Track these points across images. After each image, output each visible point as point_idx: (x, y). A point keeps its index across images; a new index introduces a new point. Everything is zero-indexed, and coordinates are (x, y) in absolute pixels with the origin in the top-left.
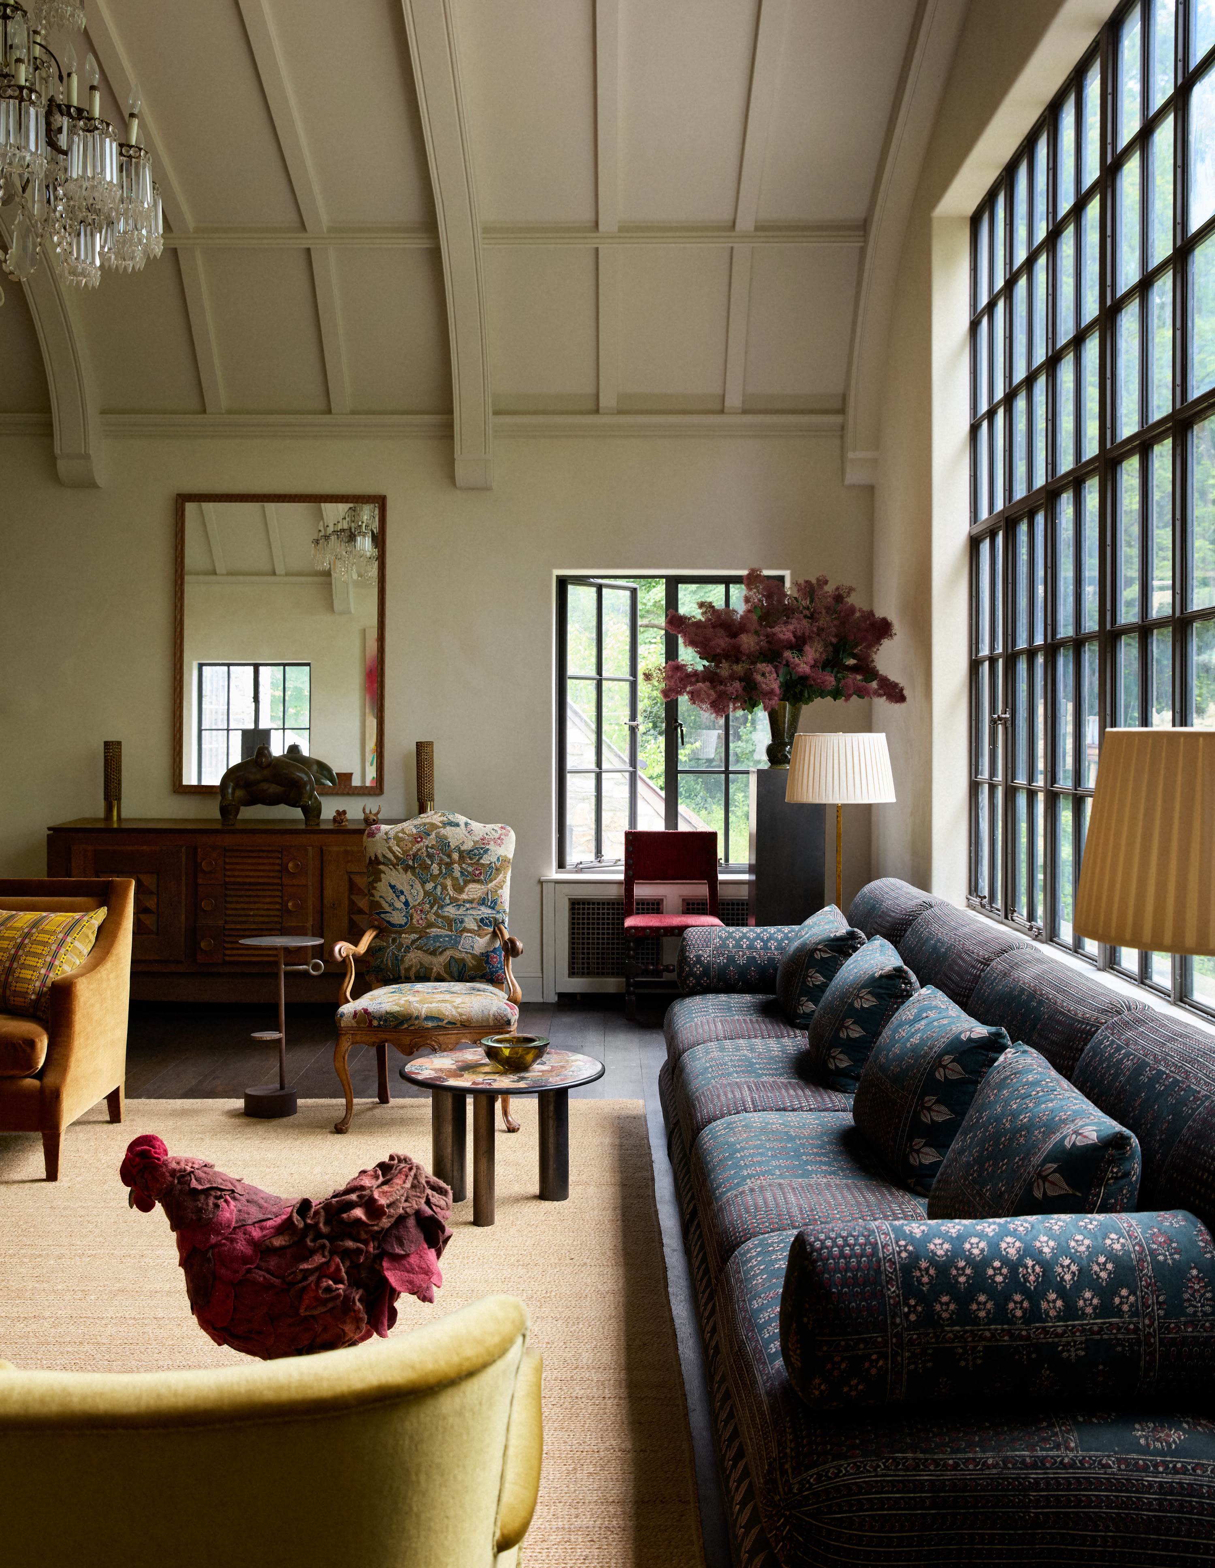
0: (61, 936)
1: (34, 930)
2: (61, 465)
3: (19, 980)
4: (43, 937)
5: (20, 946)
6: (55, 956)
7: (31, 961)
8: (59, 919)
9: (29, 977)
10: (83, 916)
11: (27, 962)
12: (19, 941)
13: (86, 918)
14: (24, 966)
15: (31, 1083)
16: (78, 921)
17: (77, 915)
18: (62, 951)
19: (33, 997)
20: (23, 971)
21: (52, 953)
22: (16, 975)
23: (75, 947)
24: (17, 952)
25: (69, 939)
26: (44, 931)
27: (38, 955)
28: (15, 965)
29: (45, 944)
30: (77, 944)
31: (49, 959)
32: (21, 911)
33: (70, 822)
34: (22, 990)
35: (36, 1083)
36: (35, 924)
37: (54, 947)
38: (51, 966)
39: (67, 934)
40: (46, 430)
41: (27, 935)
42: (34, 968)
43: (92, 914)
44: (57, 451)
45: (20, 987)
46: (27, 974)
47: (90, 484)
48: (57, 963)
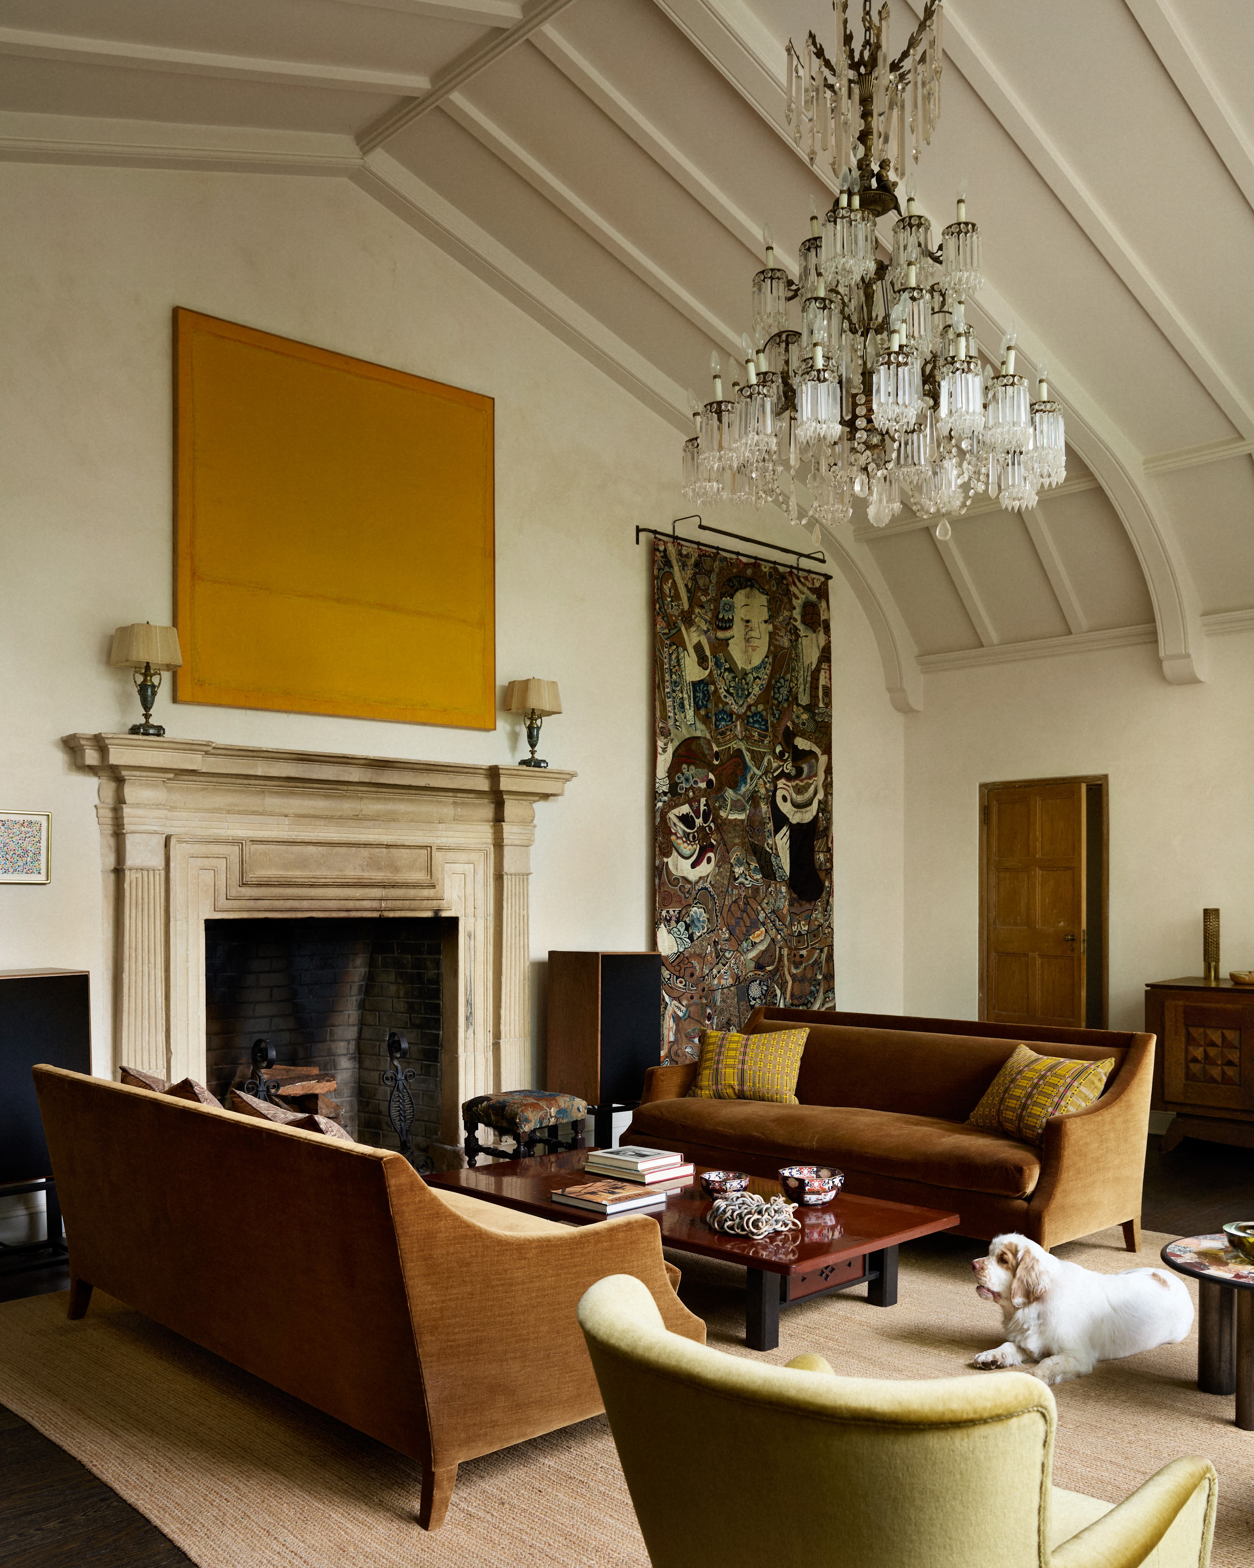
0: (1069, 1080)
1: (1049, 1073)
2: (1166, 665)
3: (1031, 1115)
4: (1054, 1080)
5: (1035, 1086)
6: (1061, 1098)
7: (1042, 1100)
8: (1071, 1065)
9: (1038, 1113)
10: (1091, 1065)
11: (1038, 1101)
12: (1035, 1081)
13: (1093, 1067)
14: (1036, 1104)
15: (1021, 1204)
16: (1086, 1068)
17: (1086, 1063)
18: (1069, 1094)
19: (1040, 1131)
20: (1035, 1108)
21: (1059, 1095)
22: (1029, 1110)
23: (1080, 1091)
24: (1032, 1091)
25: (1076, 1084)
26: (1056, 1075)
27: (1048, 1096)
28: (1029, 1102)
29: (1055, 1086)
30: (1082, 1088)
31: (1056, 1099)
32: (1046, 1055)
33: (1169, 981)
34: (1032, 1124)
35: (1025, 1204)
36: (1051, 1068)
37: (1062, 1090)
38: (1057, 1106)
39: (1074, 1079)
40: (1152, 638)
41: (1042, 1077)
42: (1043, 1106)
43: (1099, 1063)
44: (1162, 654)
45: (1031, 1121)
46: (1037, 1110)
47: (1194, 681)
48: (1063, 1103)
